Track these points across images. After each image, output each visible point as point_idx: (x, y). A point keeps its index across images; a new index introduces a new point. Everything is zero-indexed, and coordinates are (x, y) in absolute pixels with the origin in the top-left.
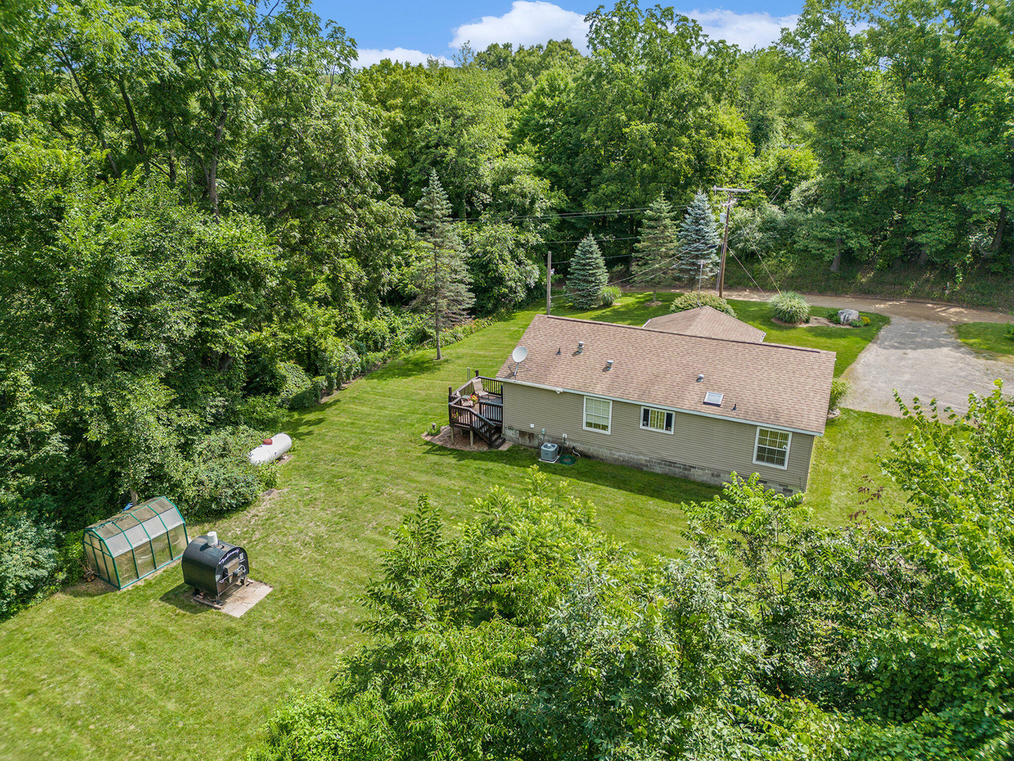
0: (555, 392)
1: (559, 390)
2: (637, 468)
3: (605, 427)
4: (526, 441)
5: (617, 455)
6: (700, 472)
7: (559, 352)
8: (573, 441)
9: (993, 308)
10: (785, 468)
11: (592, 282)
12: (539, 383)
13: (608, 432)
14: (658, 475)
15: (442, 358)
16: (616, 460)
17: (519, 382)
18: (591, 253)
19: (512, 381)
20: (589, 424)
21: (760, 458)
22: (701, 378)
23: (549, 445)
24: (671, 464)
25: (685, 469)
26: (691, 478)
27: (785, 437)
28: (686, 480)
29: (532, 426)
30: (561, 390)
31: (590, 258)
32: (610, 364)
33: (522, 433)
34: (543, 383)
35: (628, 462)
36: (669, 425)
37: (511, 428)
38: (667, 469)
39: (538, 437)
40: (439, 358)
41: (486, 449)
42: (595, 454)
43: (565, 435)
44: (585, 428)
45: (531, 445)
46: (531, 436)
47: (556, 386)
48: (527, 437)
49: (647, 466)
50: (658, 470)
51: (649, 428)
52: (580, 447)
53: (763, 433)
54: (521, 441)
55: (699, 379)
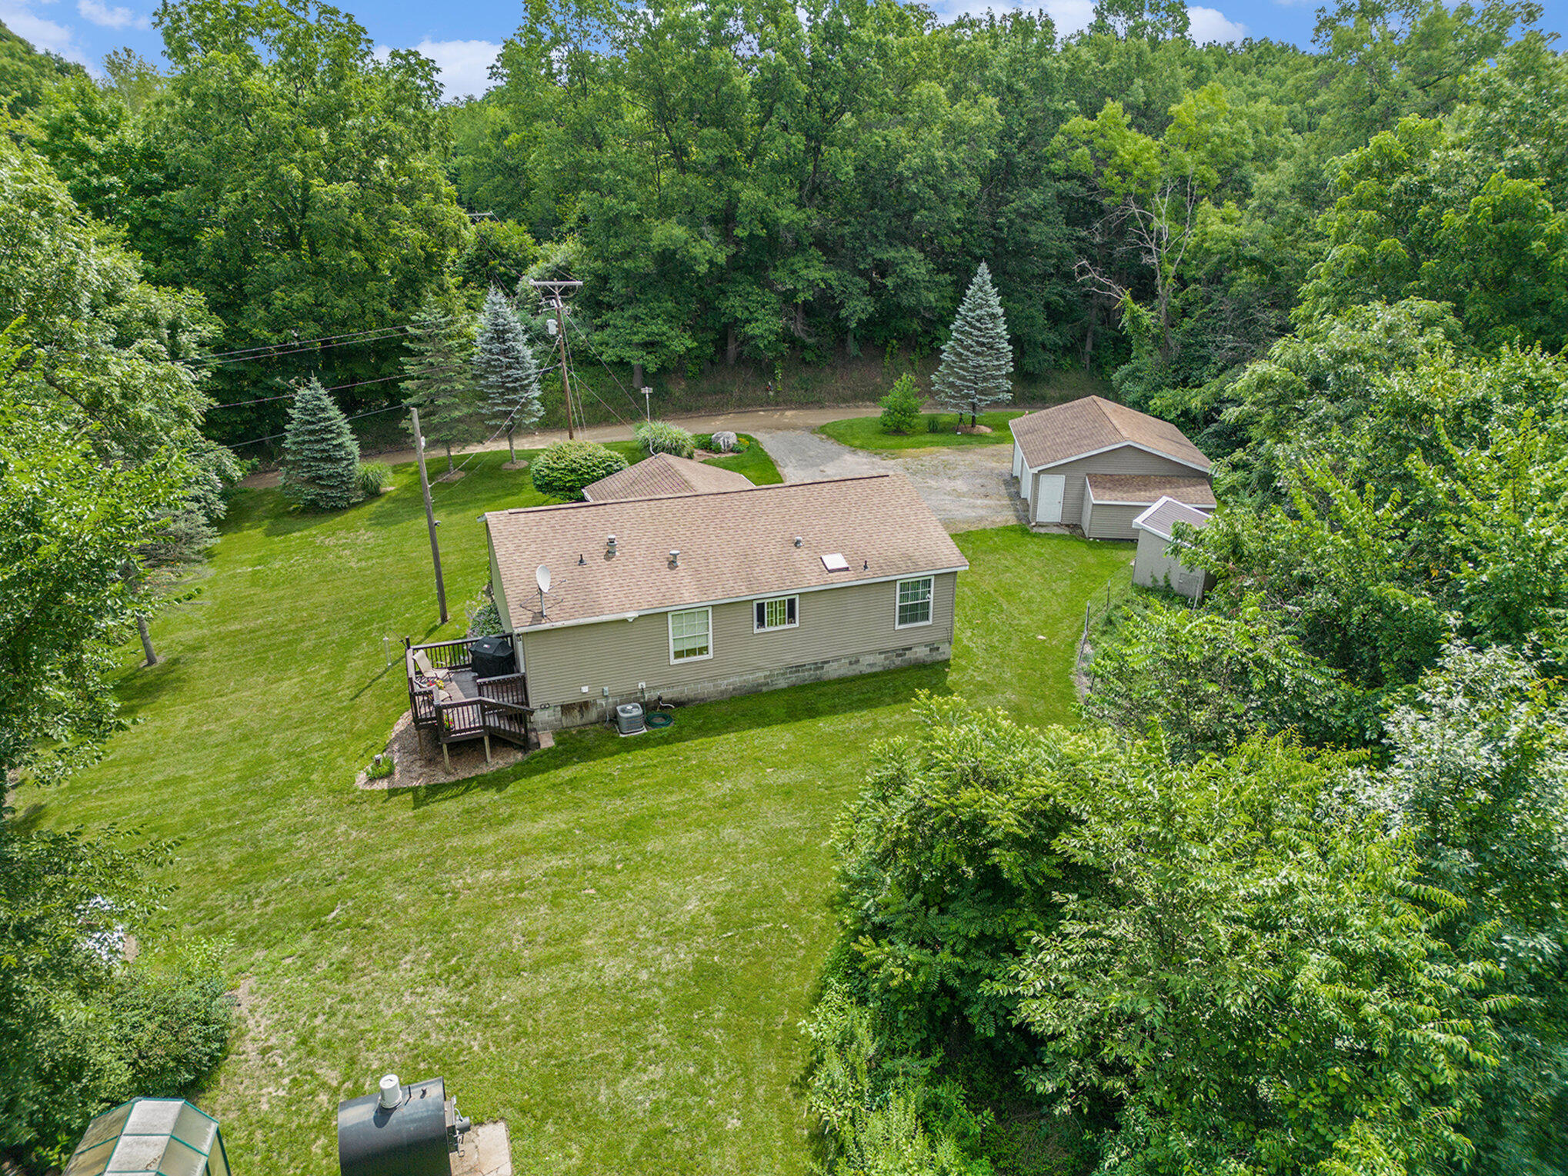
0: (625, 621)
1: (631, 615)
2: (753, 693)
3: (703, 650)
4: (576, 718)
5: (724, 684)
6: (835, 665)
7: (581, 561)
8: (654, 688)
9: (818, 404)
10: (929, 622)
11: (342, 459)
12: (594, 614)
13: (710, 656)
14: (783, 690)
15: (160, 660)
16: (722, 692)
17: (559, 624)
18: (323, 410)
19: (546, 625)
20: (679, 654)
21: (902, 621)
22: (798, 542)
23: (629, 707)
24: (798, 668)
25: (817, 669)
26: (825, 677)
27: (927, 583)
28: (819, 683)
29: (585, 689)
30: (635, 614)
31: (325, 419)
32: (675, 556)
33: (566, 709)
34: (602, 613)
35: (740, 688)
36: (792, 615)
37: (544, 707)
38: (794, 679)
39: (595, 703)
40: (151, 661)
41: (520, 756)
42: (692, 695)
43: (642, 685)
44: (673, 661)
45: (584, 721)
46: (584, 706)
47: (623, 611)
48: (576, 712)
49: (767, 684)
50: (782, 684)
51: (767, 629)
52: (667, 694)
53: (904, 587)
54: (565, 722)
55: (797, 543)
